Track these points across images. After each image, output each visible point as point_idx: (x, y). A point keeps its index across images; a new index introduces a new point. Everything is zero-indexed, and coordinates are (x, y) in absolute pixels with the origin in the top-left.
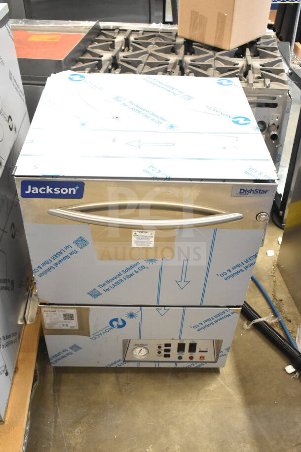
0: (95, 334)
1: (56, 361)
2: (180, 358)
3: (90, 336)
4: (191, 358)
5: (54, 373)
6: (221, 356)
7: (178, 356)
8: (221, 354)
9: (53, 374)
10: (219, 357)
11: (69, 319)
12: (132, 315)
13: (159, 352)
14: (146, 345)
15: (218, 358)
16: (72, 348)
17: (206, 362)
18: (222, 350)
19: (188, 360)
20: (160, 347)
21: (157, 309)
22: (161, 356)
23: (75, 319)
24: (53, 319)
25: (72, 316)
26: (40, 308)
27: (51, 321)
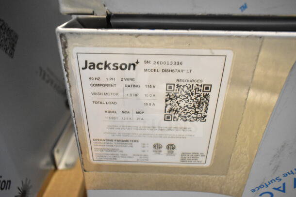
11: (185, 118)
23: (209, 117)
24: (120, 115)
25: (206, 96)
26: (65, 47)
27: (112, 127)
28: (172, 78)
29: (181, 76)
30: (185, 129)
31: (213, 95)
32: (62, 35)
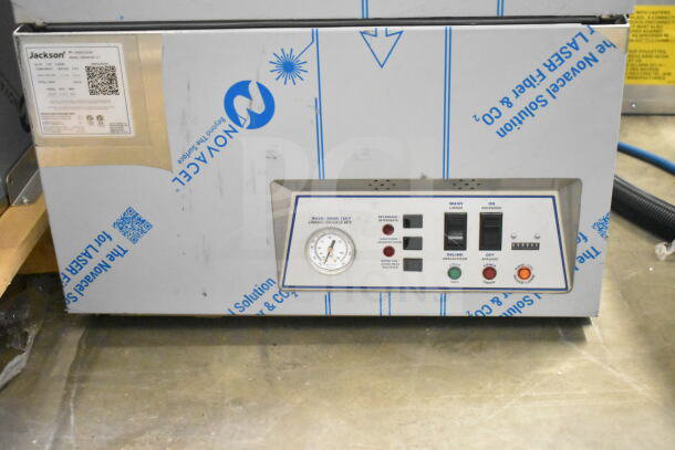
0: (184, 157)
1: (80, 288)
2: (454, 273)
3: (170, 169)
4: (489, 273)
5: (79, 346)
6: (582, 260)
7: (448, 265)
8: (581, 248)
9: (75, 350)
10: (578, 264)
11: (104, 92)
12: (288, 67)
13: (389, 252)
14: (347, 220)
15: (573, 268)
16: (121, 224)
17: (538, 291)
18: (582, 229)
19: (481, 282)
20: (388, 229)
21: (362, 33)
22: (395, 266)
23: (121, 91)
24: (58, 91)
25: (113, 75)
26: (18, 44)
27: (52, 102)
28: (89, 63)
29: (95, 61)
30: (104, 102)
31: (119, 75)
32: (17, 37)
